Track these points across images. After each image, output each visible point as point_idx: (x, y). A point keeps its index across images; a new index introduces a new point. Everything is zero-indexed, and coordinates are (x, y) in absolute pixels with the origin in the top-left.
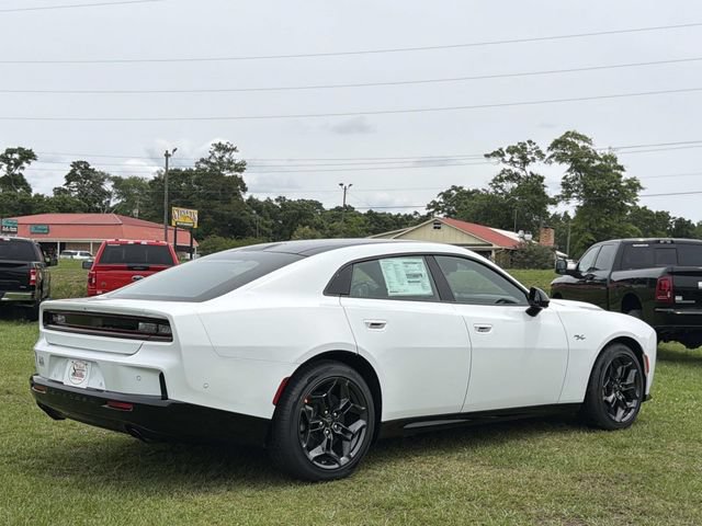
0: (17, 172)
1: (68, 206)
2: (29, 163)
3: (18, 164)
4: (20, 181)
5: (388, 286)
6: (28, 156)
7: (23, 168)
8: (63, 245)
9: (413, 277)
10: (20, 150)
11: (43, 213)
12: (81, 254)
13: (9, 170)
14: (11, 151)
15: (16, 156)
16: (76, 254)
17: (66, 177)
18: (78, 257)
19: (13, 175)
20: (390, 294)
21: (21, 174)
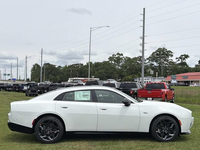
0: (184, 61)
1: (198, 70)
2: (187, 58)
3: (184, 59)
4: (185, 64)
5: (75, 98)
6: (187, 56)
7: (185, 60)
8: (192, 82)
9: (84, 96)
10: (185, 55)
11: (190, 72)
12: (196, 84)
13: (182, 61)
14: (182, 56)
15: (184, 57)
16: (194, 84)
17: (199, 61)
18: (195, 85)
19: (183, 62)
20: (75, 100)
21: (185, 62)
